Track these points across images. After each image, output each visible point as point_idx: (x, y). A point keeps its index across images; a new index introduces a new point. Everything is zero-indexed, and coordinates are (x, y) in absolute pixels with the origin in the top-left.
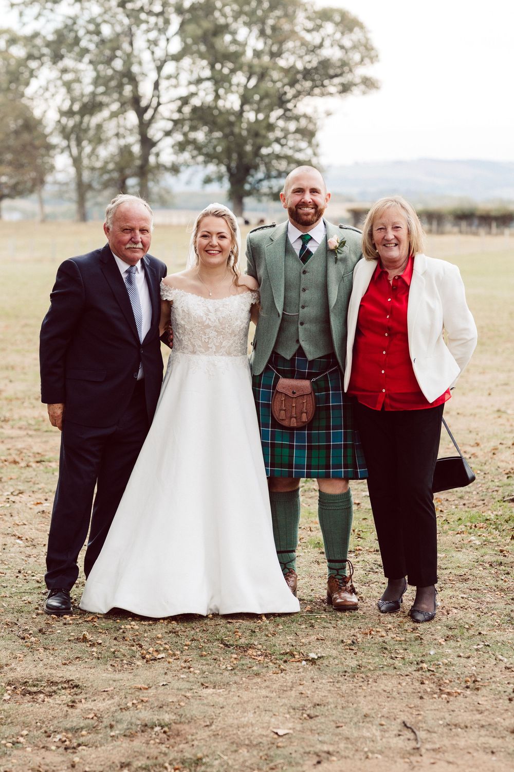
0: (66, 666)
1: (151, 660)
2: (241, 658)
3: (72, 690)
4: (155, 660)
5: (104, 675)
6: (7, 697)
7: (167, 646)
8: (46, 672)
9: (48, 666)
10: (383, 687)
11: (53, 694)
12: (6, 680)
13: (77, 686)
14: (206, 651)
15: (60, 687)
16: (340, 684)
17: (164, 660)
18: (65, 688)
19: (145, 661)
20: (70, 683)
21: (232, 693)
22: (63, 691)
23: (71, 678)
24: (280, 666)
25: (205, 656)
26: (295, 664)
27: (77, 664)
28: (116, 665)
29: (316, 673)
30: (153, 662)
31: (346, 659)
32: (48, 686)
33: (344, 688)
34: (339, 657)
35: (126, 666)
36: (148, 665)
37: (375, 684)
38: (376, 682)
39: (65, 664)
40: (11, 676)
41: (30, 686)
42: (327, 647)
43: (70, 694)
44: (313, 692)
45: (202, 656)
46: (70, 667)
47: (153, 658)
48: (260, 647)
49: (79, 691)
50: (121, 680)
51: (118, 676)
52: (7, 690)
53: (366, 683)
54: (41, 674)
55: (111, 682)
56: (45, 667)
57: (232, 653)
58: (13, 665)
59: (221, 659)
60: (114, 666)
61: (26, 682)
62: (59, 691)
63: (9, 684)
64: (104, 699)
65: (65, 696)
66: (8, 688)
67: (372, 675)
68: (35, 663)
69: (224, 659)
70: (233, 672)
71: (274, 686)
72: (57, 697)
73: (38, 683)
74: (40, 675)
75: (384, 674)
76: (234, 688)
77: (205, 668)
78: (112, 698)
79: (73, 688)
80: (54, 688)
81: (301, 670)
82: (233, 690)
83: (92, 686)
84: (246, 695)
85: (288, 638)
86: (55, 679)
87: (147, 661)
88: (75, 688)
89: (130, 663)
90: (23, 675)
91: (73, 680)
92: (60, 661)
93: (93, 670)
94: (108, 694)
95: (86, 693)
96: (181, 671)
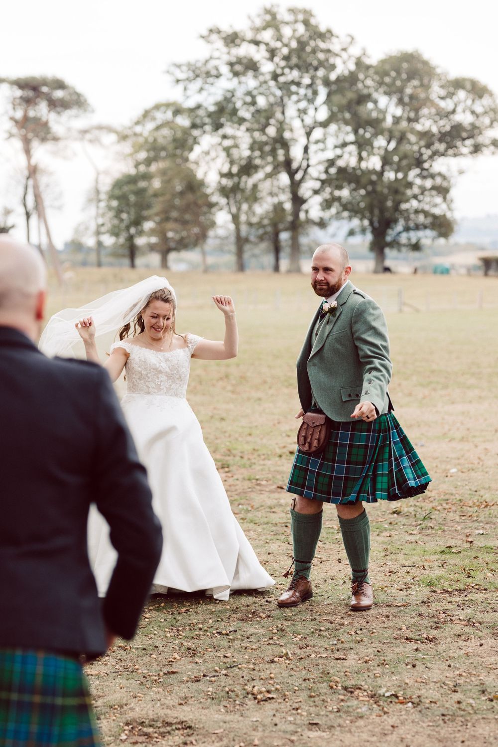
0: (181, 706)
1: (263, 701)
2: (348, 699)
3: (185, 731)
4: (266, 700)
5: (216, 716)
6: (123, 737)
7: (278, 687)
8: (161, 713)
9: (165, 707)
10: (481, 731)
11: (167, 734)
12: (124, 720)
13: (190, 727)
14: (315, 692)
15: (174, 728)
16: (439, 728)
17: (274, 700)
18: (179, 729)
19: (256, 701)
20: (184, 724)
21: (335, 737)
22: (177, 731)
23: (185, 719)
24: (383, 708)
25: (314, 697)
26: (399, 706)
27: (192, 704)
28: (228, 706)
29: (418, 716)
30: (264, 702)
31: (447, 701)
32: (164, 726)
33: (443, 732)
34: (441, 699)
35: (238, 707)
36: (259, 706)
37: (473, 728)
38: (474, 727)
39: (181, 704)
40: (130, 715)
41: (146, 726)
42: (430, 689)
43: (182, 735)
44: (413, 736)
45: (311, 697)
46: (185, 708)
47: (264, 698)
48: (366, 687)
49: (192, 732)
50: (232, 721)
51: (228, 718)
52: (125, 730)
53: (465, 727)
54: (157, 714)
55: (222, 724)
56: (163, 706)
57: (339, 694)
58: (132, 705)
59: (329, 700)
60: (226, 707)
61: (143, 722)
62: (172, 732)
63: (127, 724)
64: (213, 742)
65: (177, 738)
66: (126, 728)
67: (471, 719)
68: (153, 703)
69: (331, 700)
70: (338, 714)
71: (376, 730)
72: (170, 737)
73: (153, 723)
74: (156, 716)
75: (483, 718)
76: (337, 731)
77: (312, 709)
78: (221, 740)
79: (186, 729)
80: (169, 729)
81: (403, 713)
82: (336, 733)
83: (203, 727)
84: (348, 739)
85: (394, 679)
86: (170, 720)
87: (258, 702)
88: (188, 729)
89: (241, 705)
90: (141, 716)
91: (186, 721)
92: (177, 701)
93: (207, 711)
94: (218, 736)
95: (198, 735)
96: (290, 713)
